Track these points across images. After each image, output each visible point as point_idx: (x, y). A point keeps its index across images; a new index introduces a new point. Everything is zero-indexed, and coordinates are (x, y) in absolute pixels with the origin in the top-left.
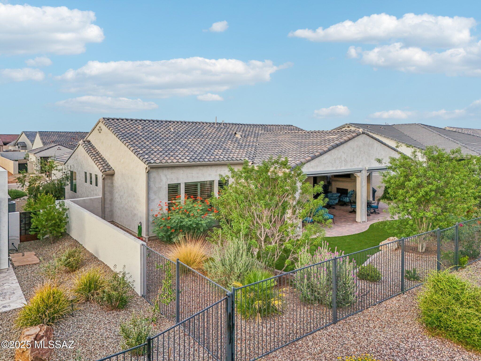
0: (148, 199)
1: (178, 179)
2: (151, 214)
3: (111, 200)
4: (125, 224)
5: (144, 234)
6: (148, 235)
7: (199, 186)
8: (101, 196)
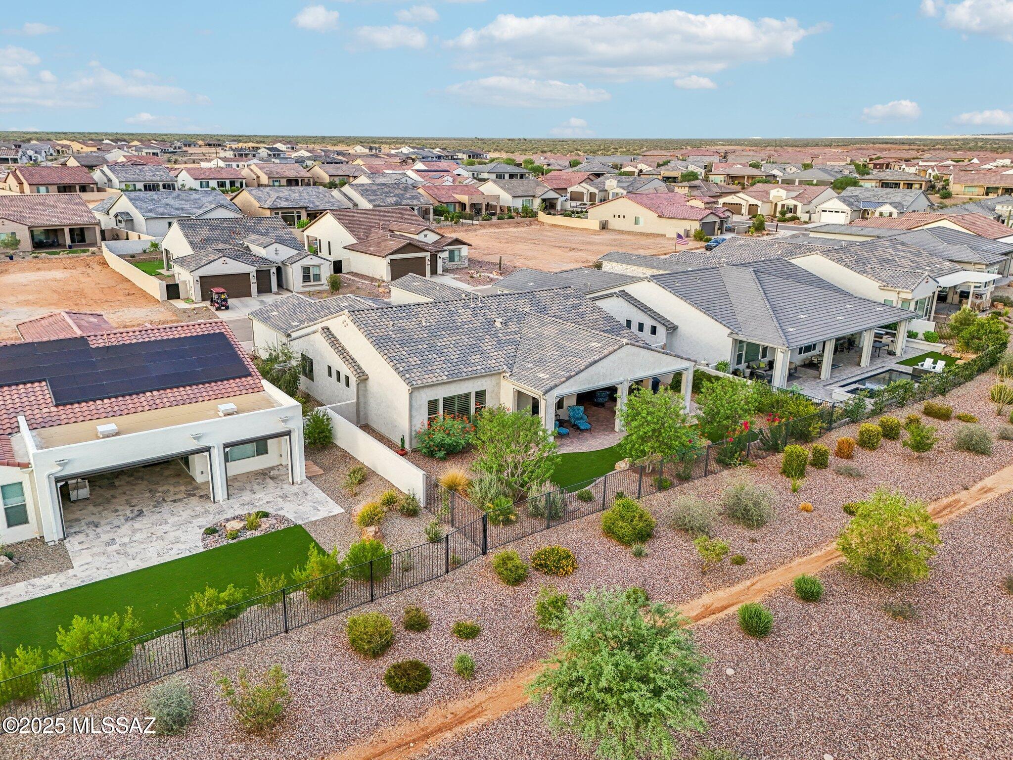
0: (411, 416)
1: (437, 395)
2: (413, 429)
3: (365, 403)
4: (383, 431)
5: (407, 446)
6: (411, 448)
7: (456, 399)
8: (355, 400)
